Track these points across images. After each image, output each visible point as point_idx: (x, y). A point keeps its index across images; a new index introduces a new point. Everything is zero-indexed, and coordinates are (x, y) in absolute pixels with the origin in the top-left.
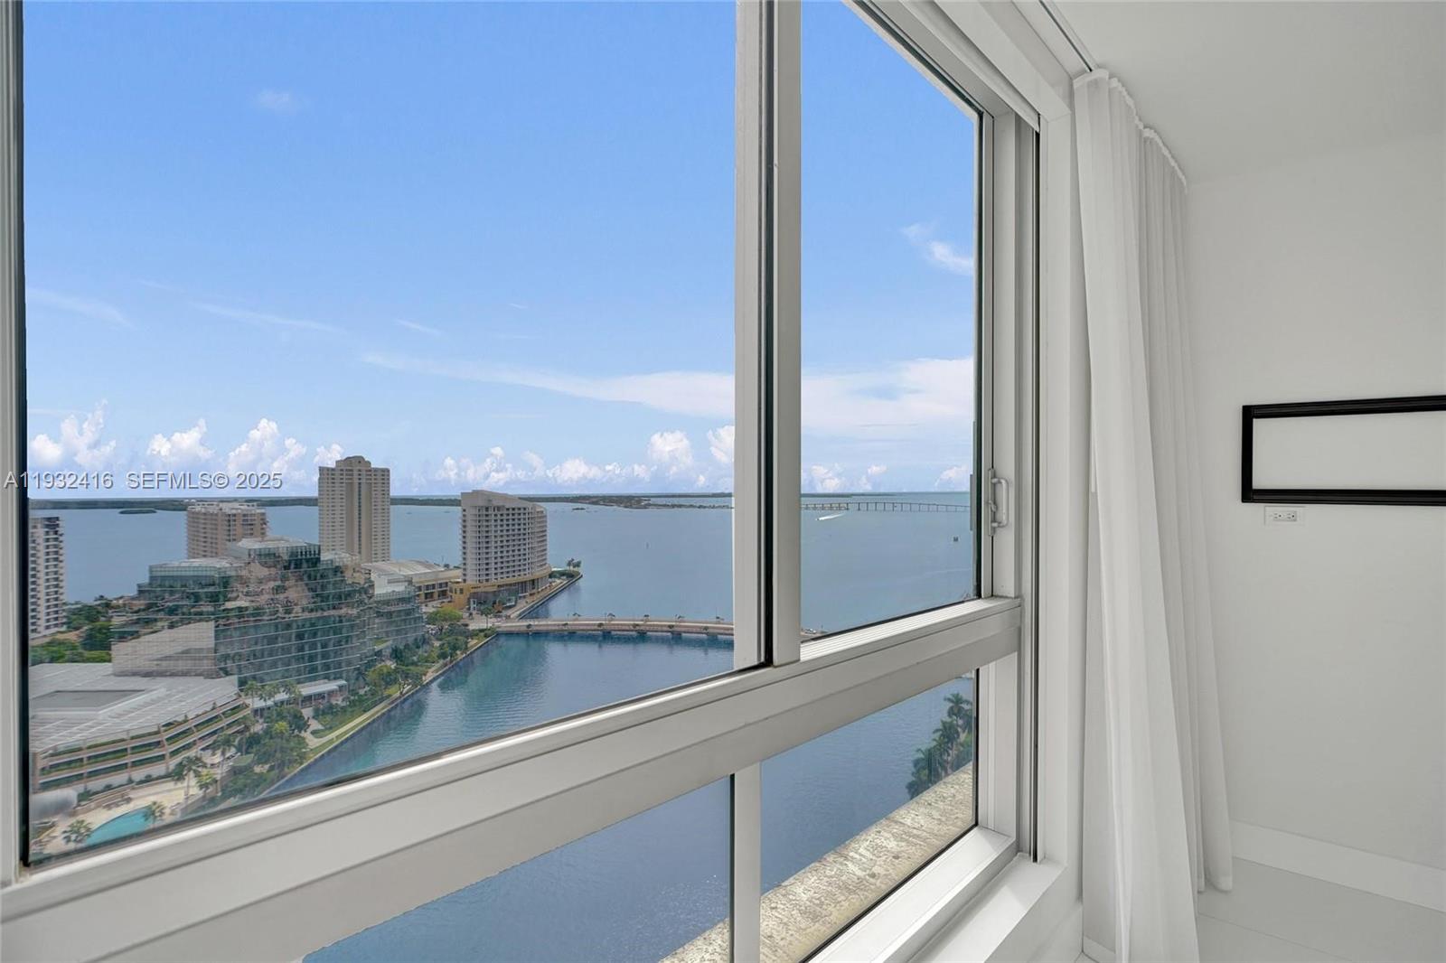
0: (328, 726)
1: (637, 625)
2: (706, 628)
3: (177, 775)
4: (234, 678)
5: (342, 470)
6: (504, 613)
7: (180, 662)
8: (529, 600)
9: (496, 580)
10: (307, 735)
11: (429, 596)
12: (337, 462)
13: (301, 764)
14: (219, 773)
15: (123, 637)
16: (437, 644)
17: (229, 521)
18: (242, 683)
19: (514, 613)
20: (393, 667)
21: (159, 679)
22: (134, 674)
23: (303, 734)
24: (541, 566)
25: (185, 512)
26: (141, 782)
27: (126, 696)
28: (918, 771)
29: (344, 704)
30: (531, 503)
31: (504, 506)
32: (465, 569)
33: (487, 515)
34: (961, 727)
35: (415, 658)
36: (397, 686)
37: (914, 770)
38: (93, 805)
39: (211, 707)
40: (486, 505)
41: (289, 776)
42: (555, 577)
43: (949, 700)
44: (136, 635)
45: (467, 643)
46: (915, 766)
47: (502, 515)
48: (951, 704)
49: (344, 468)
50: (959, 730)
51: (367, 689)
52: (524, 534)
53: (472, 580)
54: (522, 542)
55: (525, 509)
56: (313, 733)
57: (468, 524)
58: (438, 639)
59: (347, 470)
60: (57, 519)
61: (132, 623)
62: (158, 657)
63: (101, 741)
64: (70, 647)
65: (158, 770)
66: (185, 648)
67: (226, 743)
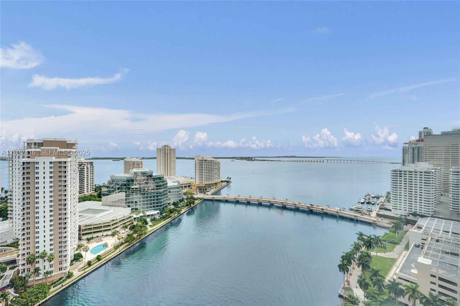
0: (154, 224)
1: (247, 199)
2: (269, 201)
3: (113, 235)
4: (130, 208)
5: (163, 149)
6: (207, 193)
7: (117, 203)
8: (215, 189)
9: (205, 182)
10: (148, 226)
11: (185, 187)
12: (162, 147)
13: (145, 235)
14: (125, 236)
15: (104, 195)
16: (186, 201)
17: (133, 163)
18: (132, 209)
19: (209, 193)
20: (172, 208)
21: (112, 207)
22: (107, 205)
23: (147, 226)
24: (218, 179)
25: (123, 161)
26: (105, 236)
27: (103, 211)
28: (343, 260)
29: (159, 218)
30: (215, 159)
31: (207, 160)
32: (196, 179)
33: (202, 163)
34: (362, 245)
35: (180, 206)
36: (173, 213)
37: (342, 260)
38: (93, 241)
39: (123, 217)
40: (202, 159)
41: (142, 238)
42: (223, 182)
43: (358, 234)
44: (107, 195)
45: (194, 202)
46: (342, 258)
47: (206, 163)
48: (359, 236)
49: (163, 148)
50: (362, 246)
51: (165, 214)
52: (213, 169)
53: (198, 183)
54: (212, 171)
55: (213, 161)
56: (150, 226)
57: (197, 165)
58: (187, 200)
59: (164, 149)
60: (93, 162)
61: (107, 191)
62: (113, 201)
63: (96, 223)
64: (94, 196)
65: (109, 233)
66: (119, 199)
67: (126, 227)
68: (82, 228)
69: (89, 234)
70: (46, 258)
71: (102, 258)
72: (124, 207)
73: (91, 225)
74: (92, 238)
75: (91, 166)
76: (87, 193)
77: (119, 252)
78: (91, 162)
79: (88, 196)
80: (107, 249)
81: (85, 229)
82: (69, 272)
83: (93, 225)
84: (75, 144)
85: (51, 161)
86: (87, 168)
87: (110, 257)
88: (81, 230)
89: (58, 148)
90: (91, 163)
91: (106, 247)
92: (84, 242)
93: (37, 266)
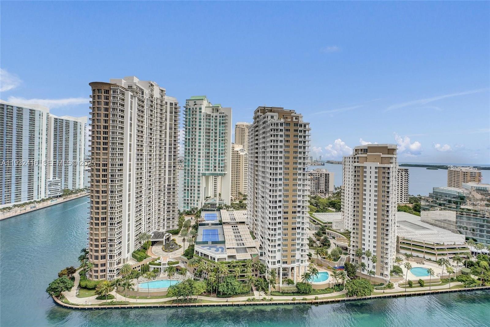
3: (440, 263)
4: (464, 236)
7: (442, 223)
14: (457, 270)
15: (424, 210)
17: (464, 174)
18: (467, 239)
21: (435, 227)
22: (427, 223)
25: (447, 170)
26: (428, 260)
27: (424, 229)
38: (413, 260)
39: (454, 243)
44: (428, 210)
60: (408, 169)
61: (427, 206)
62: (435, 219)
63: (416, 240)
64: (410, 209)
65: (433, 258)
66: (444, 219)
67: (459, 260)
68: (400, 241)
69: (407, 249)
70: (370, 258)
71: (426, 286)
72: (453, 231)
73: (410, 241)
74: (411, 256)
75: (405, 174)
76: (401, 203)
77: (449, 289)
78: (405, 169)
79: (402, 206)
80: (432, 278)
81: (403, 243)
82: (389, 282)
83: (412, 241)
84: (396, 149)
85: (376, 166)
86: (401, 176)
87: (436, 290)
88: (399, 243)
89: (381, 154)
90: (406, 171)
91: (431, 274)
92: (403, 257)
93: (363, 261)
